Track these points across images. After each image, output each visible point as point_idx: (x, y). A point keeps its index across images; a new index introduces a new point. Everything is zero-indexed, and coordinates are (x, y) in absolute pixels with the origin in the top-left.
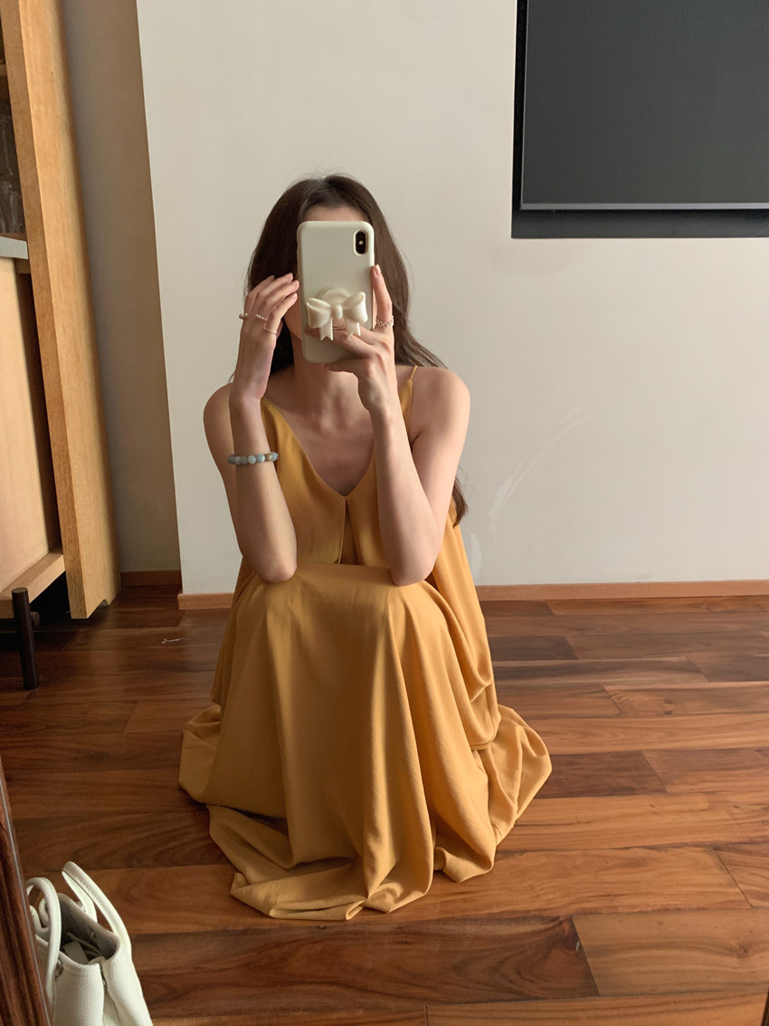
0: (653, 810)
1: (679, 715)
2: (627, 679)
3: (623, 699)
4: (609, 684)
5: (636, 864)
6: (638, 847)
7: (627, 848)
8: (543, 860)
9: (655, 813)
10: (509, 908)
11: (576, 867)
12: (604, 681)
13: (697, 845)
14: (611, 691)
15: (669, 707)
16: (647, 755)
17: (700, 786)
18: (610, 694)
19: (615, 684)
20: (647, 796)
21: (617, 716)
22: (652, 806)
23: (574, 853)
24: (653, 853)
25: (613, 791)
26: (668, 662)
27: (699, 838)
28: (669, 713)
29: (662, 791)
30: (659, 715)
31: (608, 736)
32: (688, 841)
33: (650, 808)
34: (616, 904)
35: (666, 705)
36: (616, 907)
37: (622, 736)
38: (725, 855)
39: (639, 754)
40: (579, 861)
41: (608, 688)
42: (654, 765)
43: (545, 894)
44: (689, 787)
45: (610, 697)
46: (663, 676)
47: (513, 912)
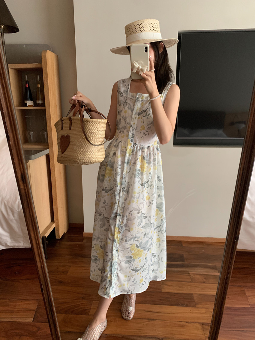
0: (191, 312)
1: (207, 283)
2: (196, 270)
3: (193, 277)
4: (191, 271)
5: (182, 326)
6: (184, 322)
7: (181, 322)
8: (160, 323)
9: (191, 313)
10: (149, 334)
11: (167, 326)
12: (190, 270)
13: (198, 323)
14: (191, 274)
15: (205, 280)
16: (194, 295)
17: (205, 306)
18: (190, 275)
19: (193, 271)
20: (190, 307)
21: (190, 282)
22: (191, 311)
23: (167, 322)
24: (187, 324)
25: (183, 305)
26: (209, 265)
27: (199, 321)
28: (204, 282)
29: (194, 306)
30: (201, 283)
31: (186, 288)
32: (197, 321)
33: (190, 311)
34: (174, 336)
35: (204, 280)
36: (174, 337)
37: (190, 289)
38: (205, 326)
39: (192, 294)
40: (168, 324)
41: (190, 273)
42: (195, 298)
43: (158, 332)
44: (202, 306)
45: (190, 276)
46: (207, 270)
47: (150, 335)
